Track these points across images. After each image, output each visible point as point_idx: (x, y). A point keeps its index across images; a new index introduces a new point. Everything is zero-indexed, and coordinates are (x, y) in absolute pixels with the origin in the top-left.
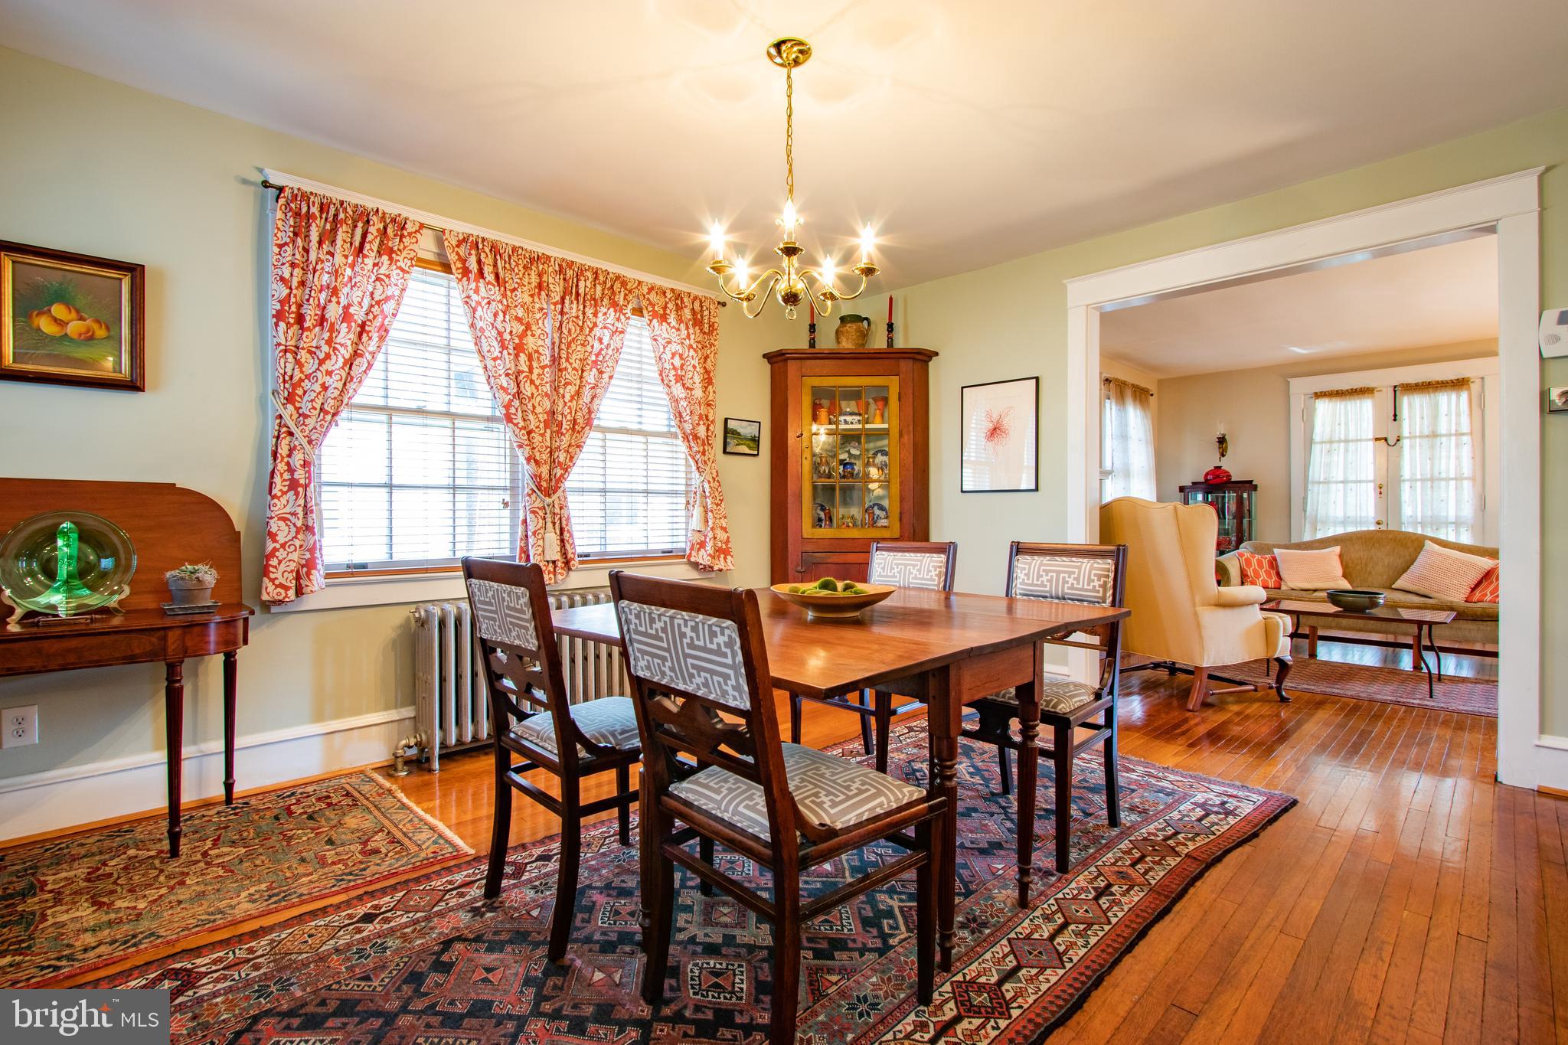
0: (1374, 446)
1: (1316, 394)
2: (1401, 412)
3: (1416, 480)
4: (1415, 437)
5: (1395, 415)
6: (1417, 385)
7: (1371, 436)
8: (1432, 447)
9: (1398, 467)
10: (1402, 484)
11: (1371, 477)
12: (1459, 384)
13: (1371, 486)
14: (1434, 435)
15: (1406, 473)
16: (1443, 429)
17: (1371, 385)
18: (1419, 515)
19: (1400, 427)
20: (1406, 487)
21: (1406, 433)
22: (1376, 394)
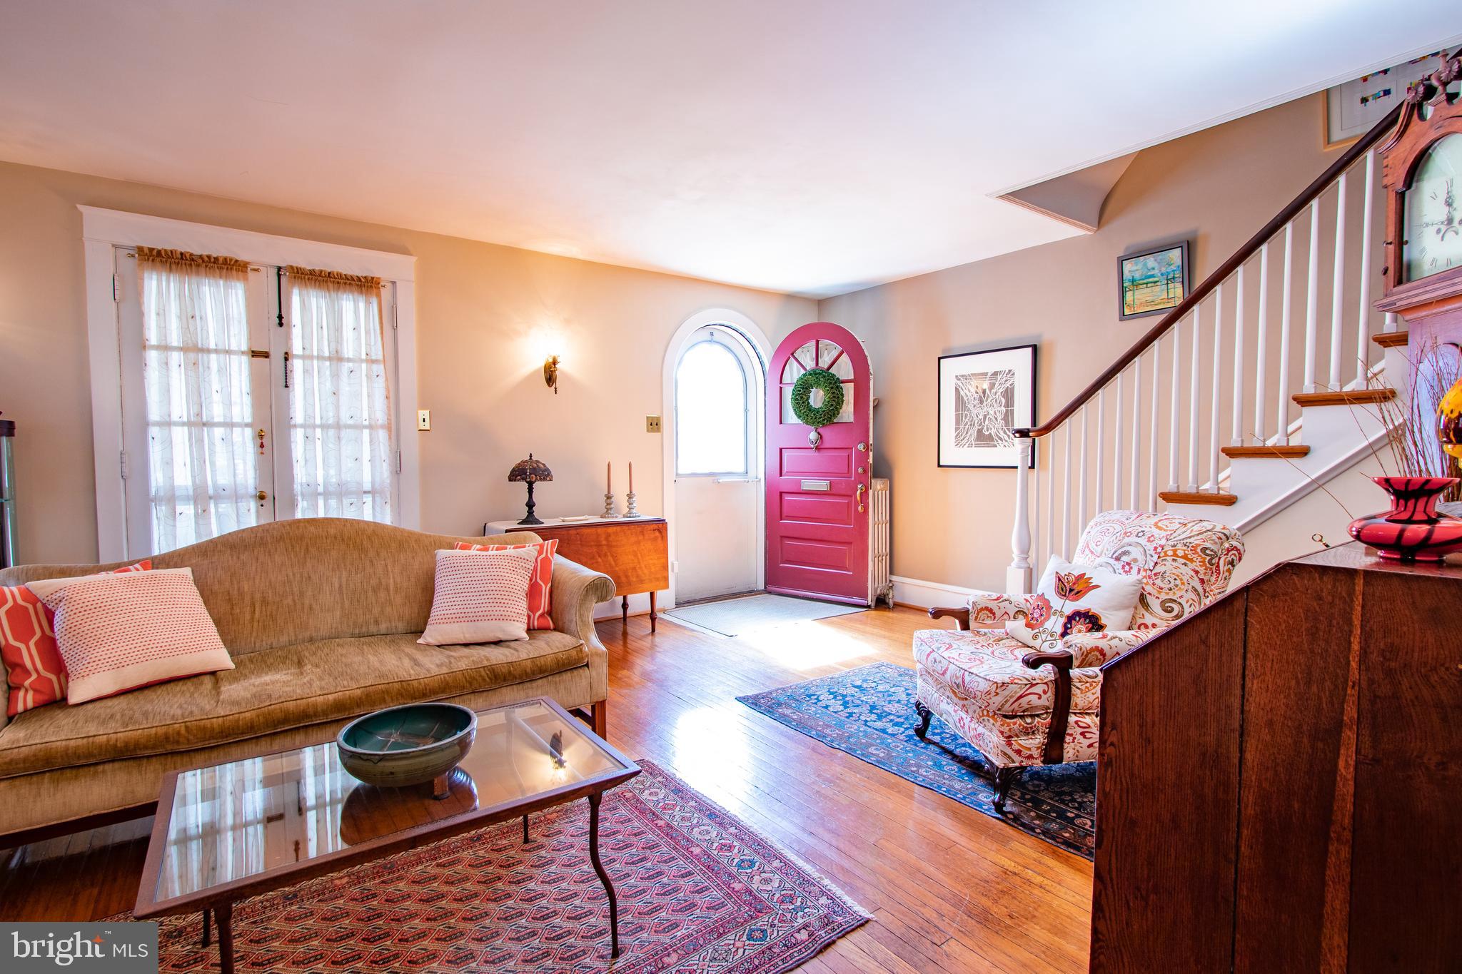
0: (251, 365)
1: (140, 249)
2: (289, 313)
3: (314, 427)
4: (311, 357)
5: (280, 317)
6: (312, 273)
7: (244, 348)
8: (336, 376)
9: (286, 405)
10: (293, 431)
11: (248, 419)
12: (365, 285)
13: (249, 432)
14: (337, 358)
15: (298, 416)
16: (348, 351)
17: (243, 257)
18: (320, 480)
19: (288, 337)
20: (298, 436)
21: (297, 348)
22: (251, 274)
